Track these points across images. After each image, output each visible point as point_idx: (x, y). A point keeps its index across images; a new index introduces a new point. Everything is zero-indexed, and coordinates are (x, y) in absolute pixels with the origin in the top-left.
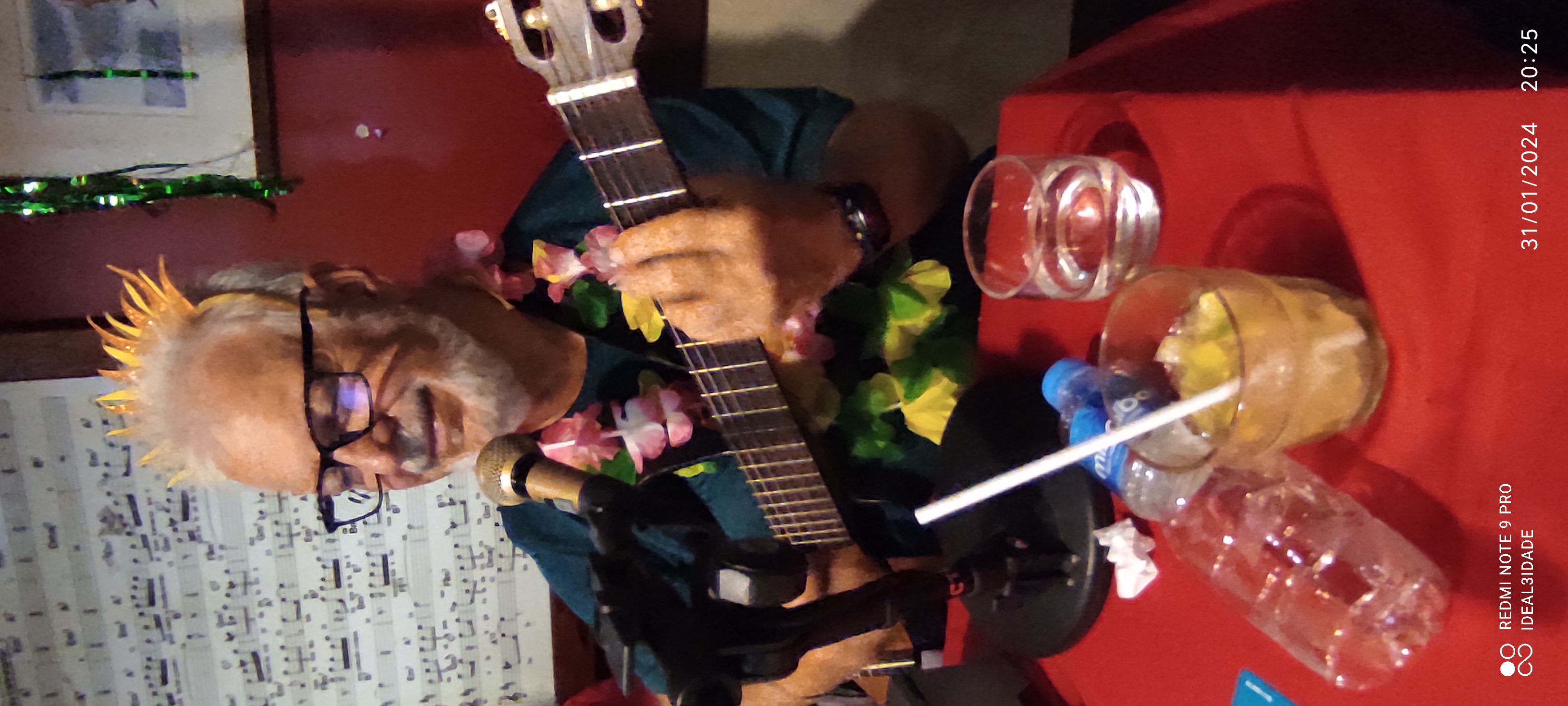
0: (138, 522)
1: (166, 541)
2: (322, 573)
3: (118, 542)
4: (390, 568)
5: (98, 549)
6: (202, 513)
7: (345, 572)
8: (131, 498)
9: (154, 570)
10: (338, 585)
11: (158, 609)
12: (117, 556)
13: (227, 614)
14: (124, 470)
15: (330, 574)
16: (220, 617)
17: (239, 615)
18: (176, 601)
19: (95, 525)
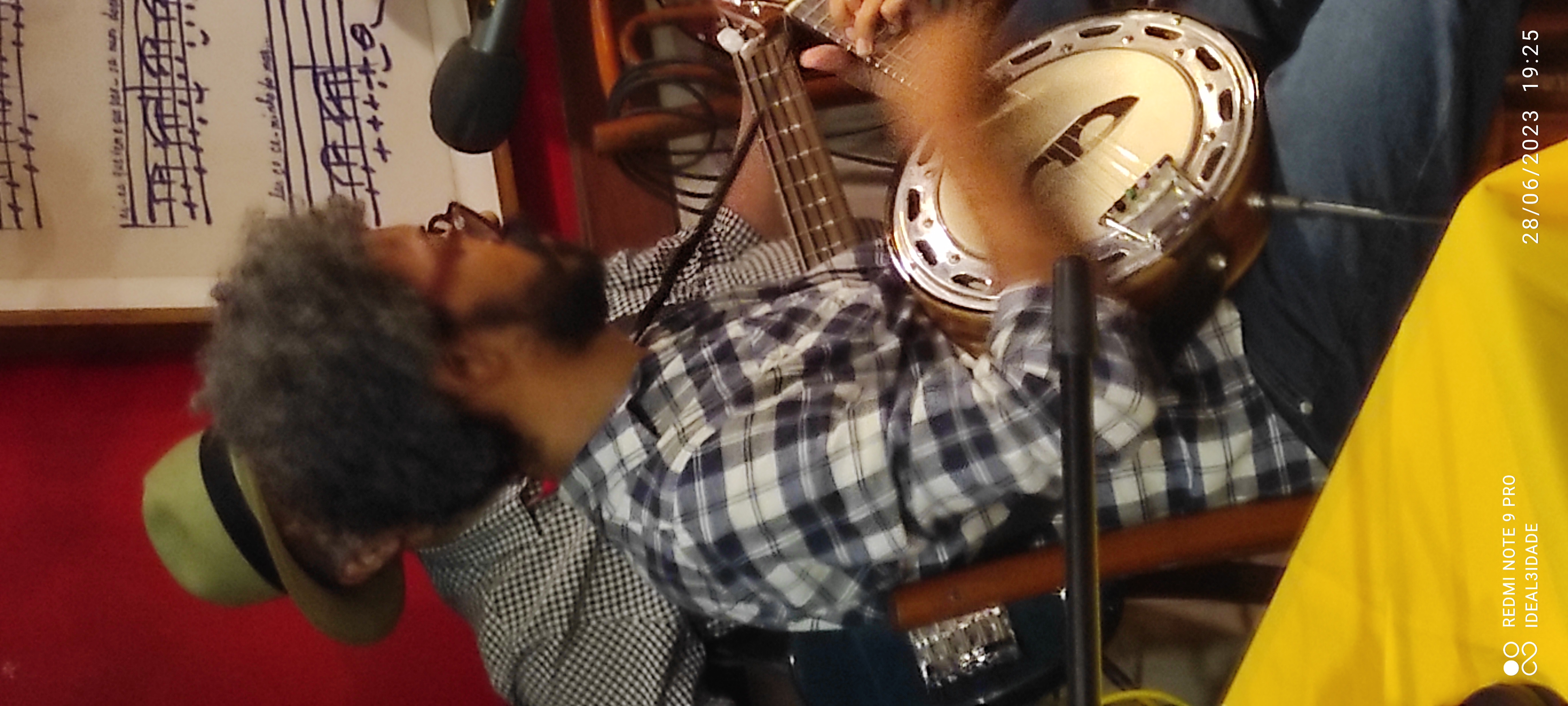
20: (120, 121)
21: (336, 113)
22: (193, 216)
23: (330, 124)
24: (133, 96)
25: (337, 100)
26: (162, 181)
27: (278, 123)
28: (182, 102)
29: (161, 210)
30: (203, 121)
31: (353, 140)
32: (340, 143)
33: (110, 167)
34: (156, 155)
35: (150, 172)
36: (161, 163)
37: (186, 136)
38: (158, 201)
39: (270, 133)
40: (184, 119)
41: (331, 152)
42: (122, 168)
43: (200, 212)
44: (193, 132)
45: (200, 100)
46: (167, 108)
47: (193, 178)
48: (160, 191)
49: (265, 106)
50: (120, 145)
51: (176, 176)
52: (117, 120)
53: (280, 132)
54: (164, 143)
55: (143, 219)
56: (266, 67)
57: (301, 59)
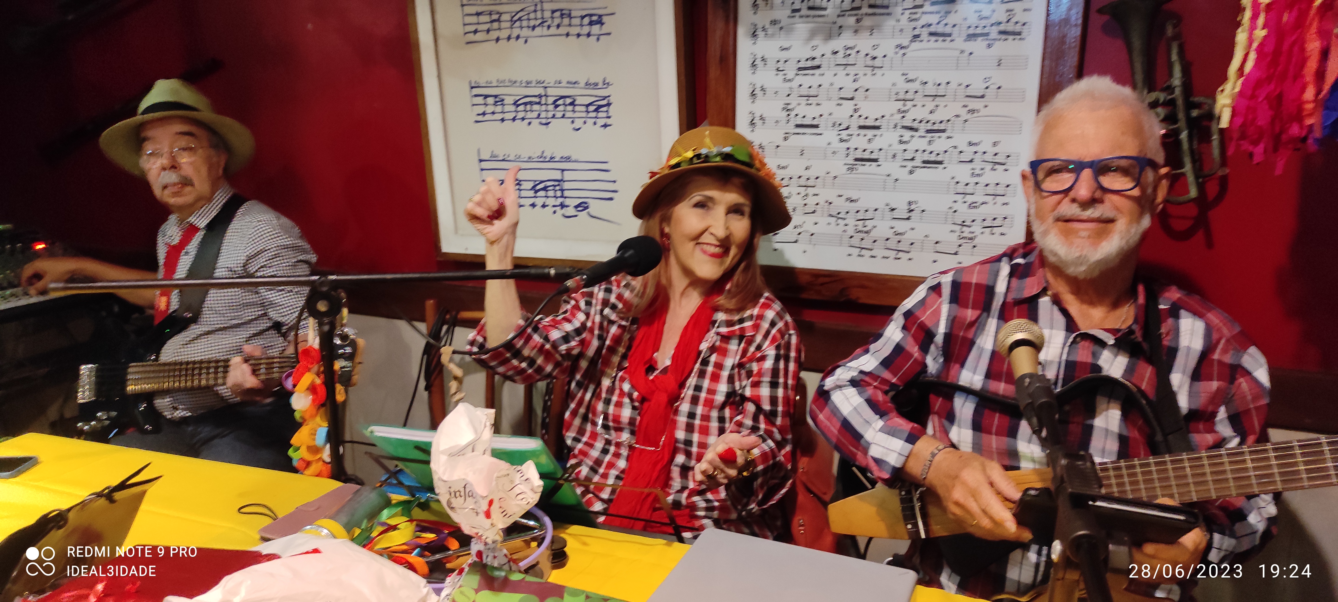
0: (932, 4)
1: (916, 20)
2: (872, 117)
4: (868, 164)
6: (933, 44)
7: (870, 133)
9: (896, 11)
10: (861, 127)
11: (865, 10)
13: (853, 52)
15: (869, 123)
16: (851, 48)
17: (851, 60)
18: (868, 21)
20: (528, 84)
21: (538, 187)
22: (479, 115)
23: (532, 184)
24: (541, 91)
25: (545, 189)
26: (495, 102)
27: (530, 160)
28: (539, 115)
29: (480, 100)
30: (530, 123)
33: (501, 78)
34: (509, 100)
35: (500, 97)
36: (505, 102)
37: (521, 115)
38: (485, 99)
39: (525, 155)
40: (529, 115)
42: (501, 83)
43: (480, 118)
44: (523, 119)
45: (541, 124)
46: (536, 107)
47: (500, 116)
48: (490, 100)
49: (539, 154)
50: (513, 83)
51: (499, 109)
52: (528, 83)
53: (525, 160)
54: (516, 104)
55: (476, 91)
56: (562, 157)
57: (568, 176)
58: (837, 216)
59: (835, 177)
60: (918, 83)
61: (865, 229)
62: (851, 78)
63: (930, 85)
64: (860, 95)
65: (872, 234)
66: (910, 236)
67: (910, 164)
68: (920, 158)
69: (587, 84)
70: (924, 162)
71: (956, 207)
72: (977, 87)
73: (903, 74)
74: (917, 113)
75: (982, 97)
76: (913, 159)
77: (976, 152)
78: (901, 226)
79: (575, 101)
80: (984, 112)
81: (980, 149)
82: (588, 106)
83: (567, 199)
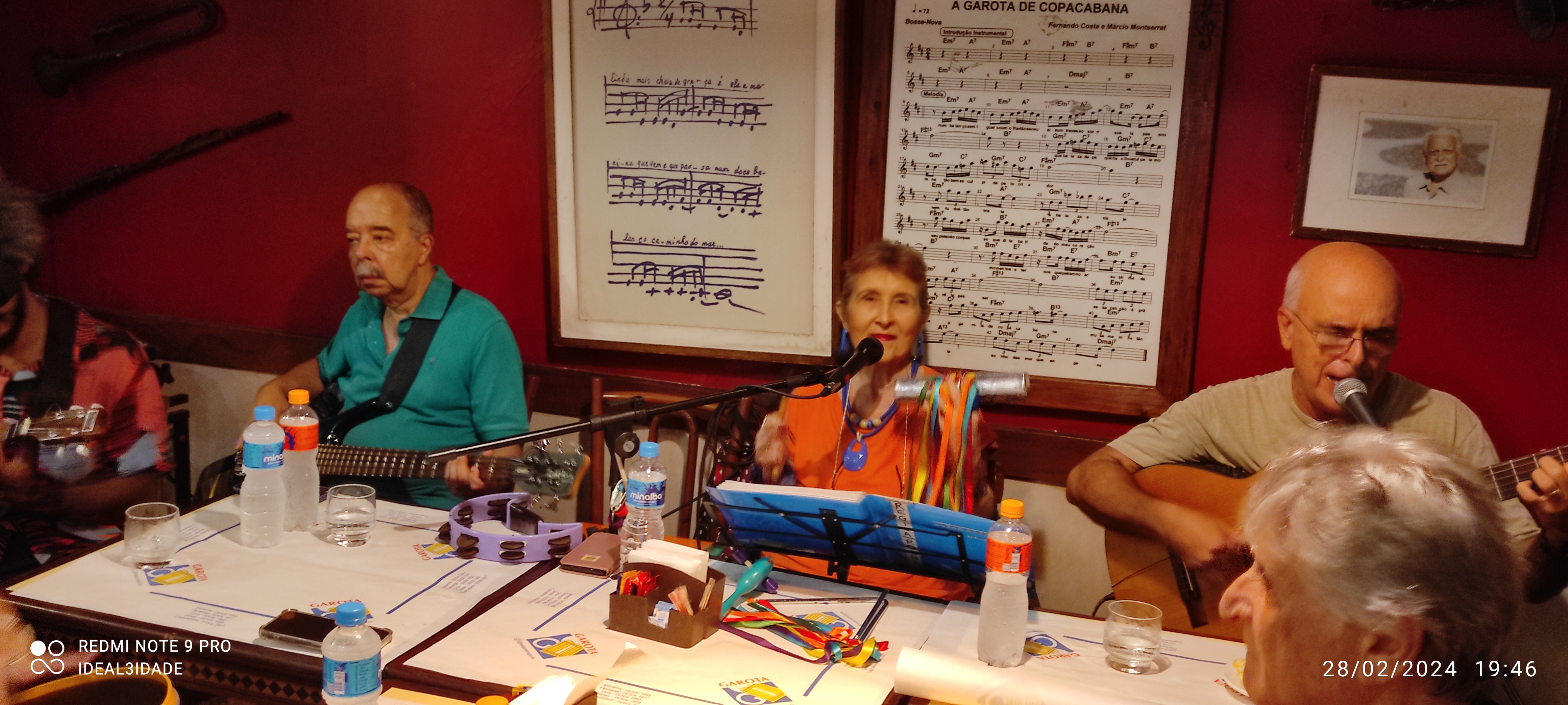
0: (1077, 123)
1: (1061, 136)
2: (1018, 223)
3: (1065, 111)
4: (1013, 268)
5: (1064, 98)
6: (1076, 160)
7: (1015, 239)
8: (1095, 122)
9: (1042, 127)
10: (1006, 233)
11: (1013, 124)
12: (1055, 108)
13: (1001, 163)
14: (1114, 121)
15: (1016, 229)
16: (1000, 158)
17: (999, 170)
18: (1016, 135)
19: (1080, 99)
20: (672, 167)
21: (675, 273)
22: (613, 196)
23: (669, 269)
24: (687, 176)
25: (683, 275)
26: (635, 184)
27: (669, 244)
28: (683, 199)
29: (618, 181)
30: (671, 208)
31: (658, 279)
32: (657, 272)
33: (643, 160)
34: (650, 183)
35: (640, 179)
36: (645, 185)
37: (662, 198)
38: (623, 180)
39: (664, 239)
40: (672, 199)
41: (653, 267)
42: (643, 165)
43: (616, 199)
44: (664, 203)
45: (683, 208)
46: (678, 192)
47: (638, 199)
48: (629, 182)
49: (680, 240)
50: (656, 166)
51: (638, 191)
53: (664, 244)
54: (658, 188)
55: (612, 172)
56: (704, 244)
57: (709, 262)
58: (983, 318)
59: (981, 280)
60: (1062, 194)
61: (1009, 331)
62: (999, 186)
63: (1073, 197)
64: (1006, 203)
65: (1015, 336)
66: (1053, 338)
67: (1053, 270)
68: (1062, 264)
69: (736, 171)
70: (1066, 269)
71: (1096, 312)
72: (1117, 201)
73: (1048, 186)
74: (1060, 223)
75: (1122, 211)
76: (1056, 265)
77: (1115, 262)
78: (1044, 329)
79: (723, 186)
80: (1123, 224)
81: (1119, 258)
82: (735, 193)
83: (706, 286)
